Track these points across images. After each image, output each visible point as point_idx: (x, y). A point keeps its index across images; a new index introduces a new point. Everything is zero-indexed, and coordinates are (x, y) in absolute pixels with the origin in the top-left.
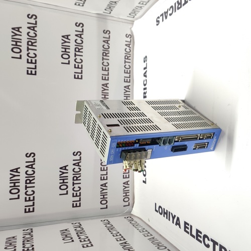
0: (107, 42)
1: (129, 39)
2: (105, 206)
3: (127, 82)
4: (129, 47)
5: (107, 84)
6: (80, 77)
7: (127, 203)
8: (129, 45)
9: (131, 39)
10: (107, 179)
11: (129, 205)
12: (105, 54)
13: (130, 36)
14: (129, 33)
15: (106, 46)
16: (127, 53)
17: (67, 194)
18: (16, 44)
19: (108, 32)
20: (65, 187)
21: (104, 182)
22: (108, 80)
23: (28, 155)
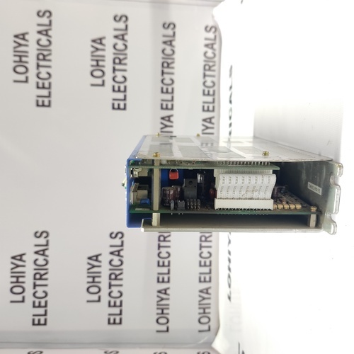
0: (170, 43)
1: (211, 35)
2: (164, 328)
3: (208, 110)
4: (212, 48)
5: (169, 117)
6: (122, 106)
7: (206, 327)
8: (212, 44)
9: (217, 33)
10: (168, 281)
11: (209, 330)
12: (167, 64)
13: (213, 30)
14: (211, 24)
15: (168, 51)
16: (208, 59)
17: (99, 300)
18: (20, 60)
19: (172, 26)
20: (96, 290)
21: (164, 286)
22: (172, 109)
23: (38, 235)
